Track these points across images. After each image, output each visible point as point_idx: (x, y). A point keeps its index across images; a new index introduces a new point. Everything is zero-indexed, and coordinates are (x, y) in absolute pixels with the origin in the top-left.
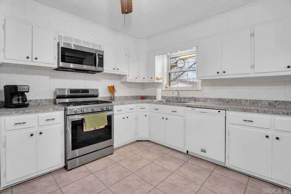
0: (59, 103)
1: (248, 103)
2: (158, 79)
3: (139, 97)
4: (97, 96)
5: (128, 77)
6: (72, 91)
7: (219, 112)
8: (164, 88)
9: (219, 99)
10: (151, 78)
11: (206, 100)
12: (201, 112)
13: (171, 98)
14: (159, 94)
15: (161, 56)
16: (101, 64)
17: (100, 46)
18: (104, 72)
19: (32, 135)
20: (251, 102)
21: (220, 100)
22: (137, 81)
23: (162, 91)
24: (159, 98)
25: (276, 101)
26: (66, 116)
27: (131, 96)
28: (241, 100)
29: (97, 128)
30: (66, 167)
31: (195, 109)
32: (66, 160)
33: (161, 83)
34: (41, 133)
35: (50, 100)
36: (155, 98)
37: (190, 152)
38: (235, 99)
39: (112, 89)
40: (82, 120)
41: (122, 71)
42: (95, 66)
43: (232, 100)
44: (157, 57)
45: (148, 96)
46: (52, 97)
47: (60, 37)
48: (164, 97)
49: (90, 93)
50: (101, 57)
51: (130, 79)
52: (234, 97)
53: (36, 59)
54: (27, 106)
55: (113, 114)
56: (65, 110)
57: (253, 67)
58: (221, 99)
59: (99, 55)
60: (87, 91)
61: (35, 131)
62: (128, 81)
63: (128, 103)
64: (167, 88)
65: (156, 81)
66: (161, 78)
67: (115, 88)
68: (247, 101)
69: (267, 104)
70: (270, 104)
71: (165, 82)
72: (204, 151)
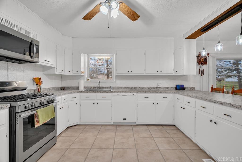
1: (140, 89)
3: (60, 88)
5: (56, 69)
7: (133, 94)
8: (86, 80)
9: (126, 87)
10: (77, 72)
11: (118, 88)
12: (123, 96)
13: (92, 88)
14: (82, 86)
20: (141, 88)
22: (63, 73)
23: (85, 82)
24: (82, 88)
25: (151, 87)
27: (53, 88)
29: (45, 122)
31: (119, 94)
33: (83, 76)
36: (78, 88)
37: (115, 122)
38: (134, 87)
41: (51, 64)
43: (132, 87)
45: (68, 87)
48: (86, 87)
50: (37, 47)
51: (57, 71)
52: (133, 86)
57: (145, 70)
58: (127, 87)
59: (35, 45)
62: (56, 73)
64: (88, 80)
65: (81, 74)
66: (84, 72)
68: (139, 87)
69: (148, 89)
70: (149, 89)
71: (86, 75)
72: (125, 119)
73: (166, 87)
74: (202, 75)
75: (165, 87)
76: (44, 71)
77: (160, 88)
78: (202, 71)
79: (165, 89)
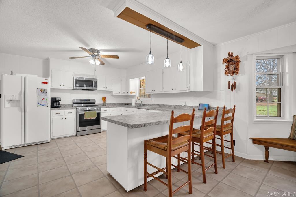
0: (74, 106)
2: (131, 93)
3: (124, 104)
4: (95, 103)
5: (113, 92)
6: (81, 100)
7: (146, 110)
10: (128, 92)
11: (153, 105)
14: (133, 102)
15: (135, 79)
16: (96, 86)
17: (96, 76)
18: (98, 89)
19: (62, 119)
21: (158, 105)
22: (120, 94)
23: (135, 100)
24: (133, 105)
26: (77, 111)
28: (165, 105)
29: (91, 118)
30: (76, 135)
32: (77, 132)
33: (135, 95)
34: (66, 118)
35: (70, 105)
36: (131, 104)
39: (104, 99)
40: (84, 114)
41: (109, 89)
42: (92, 87)
44: (130, 80)
46: (71, 103)
47: (75, 75)
48: (136, 104)
49: (91, 101)
50: (96, 82)
51: (115, 93)
53: (64, 85)
54: (60, 107)
55: (101, 112)
56: (76, 109)
59: (94, 81)
60: (89, 100)
61: (64, 117)
62: (113, 94)
63: (111, 107)
64: (138, 98)
65: (130, 94)
66: (134, 93)
67: (106, 98)
68: (167, 105)
69: (173, 107)
71: (137, 94)
73: (191, 106)
74: (232, 91)
75: (189, 106)
76: (110, 93)
77: (184, 107)
78: (232, 84)
79: (189, 108)
